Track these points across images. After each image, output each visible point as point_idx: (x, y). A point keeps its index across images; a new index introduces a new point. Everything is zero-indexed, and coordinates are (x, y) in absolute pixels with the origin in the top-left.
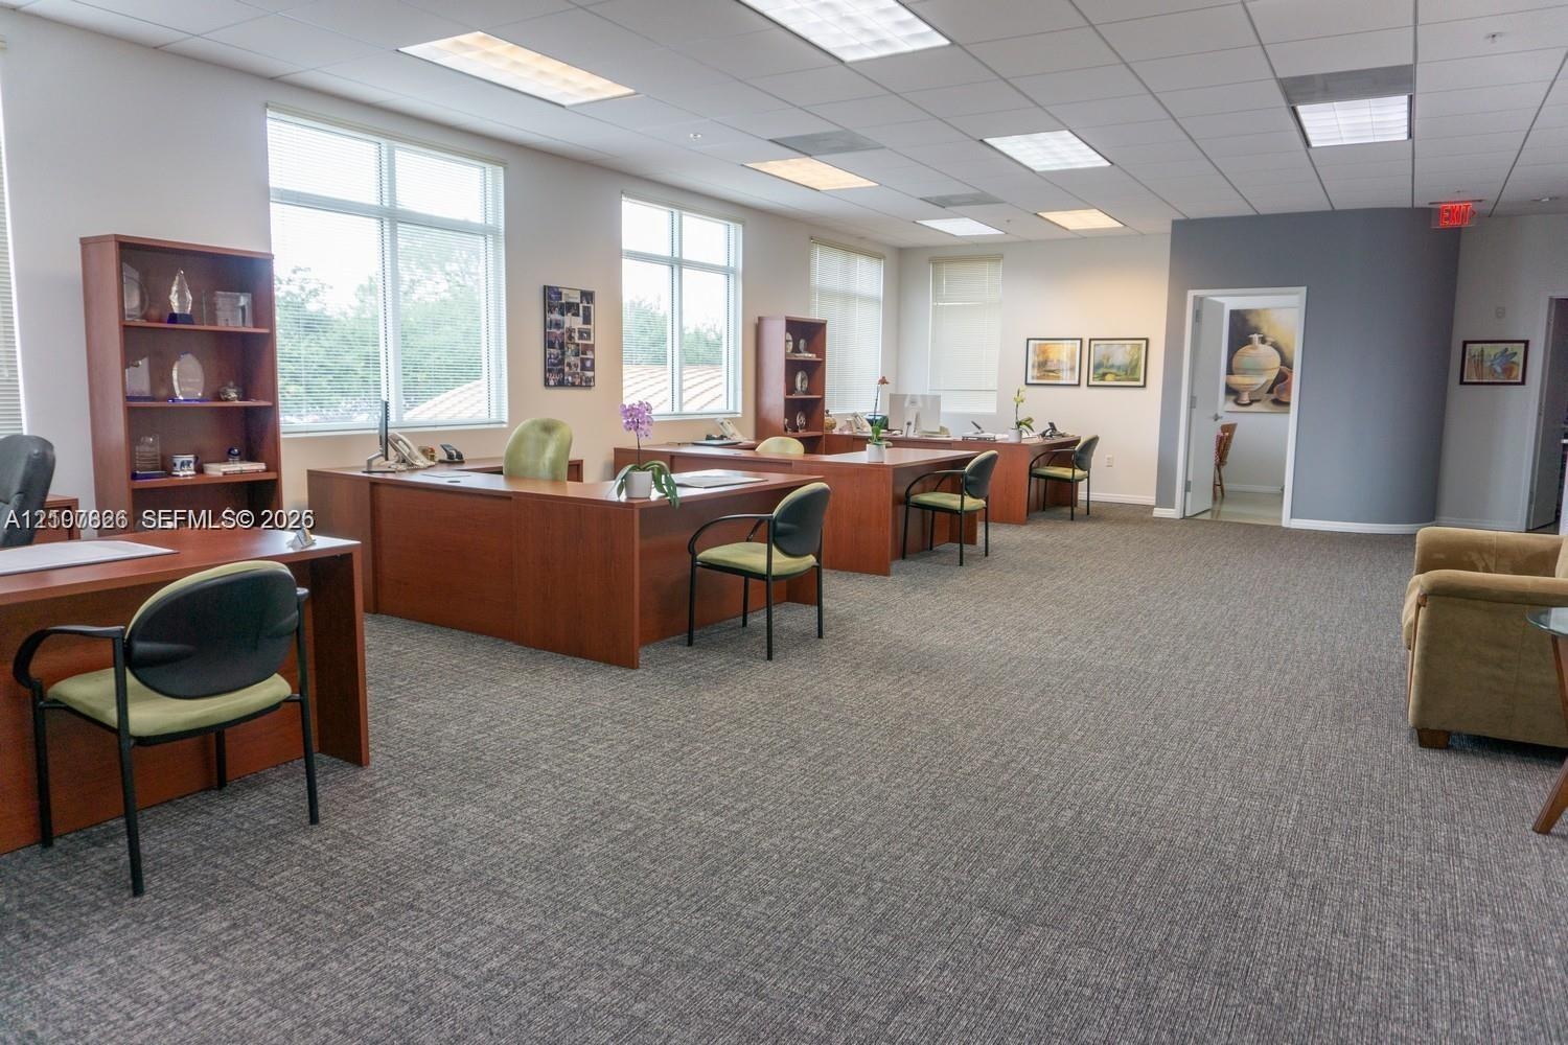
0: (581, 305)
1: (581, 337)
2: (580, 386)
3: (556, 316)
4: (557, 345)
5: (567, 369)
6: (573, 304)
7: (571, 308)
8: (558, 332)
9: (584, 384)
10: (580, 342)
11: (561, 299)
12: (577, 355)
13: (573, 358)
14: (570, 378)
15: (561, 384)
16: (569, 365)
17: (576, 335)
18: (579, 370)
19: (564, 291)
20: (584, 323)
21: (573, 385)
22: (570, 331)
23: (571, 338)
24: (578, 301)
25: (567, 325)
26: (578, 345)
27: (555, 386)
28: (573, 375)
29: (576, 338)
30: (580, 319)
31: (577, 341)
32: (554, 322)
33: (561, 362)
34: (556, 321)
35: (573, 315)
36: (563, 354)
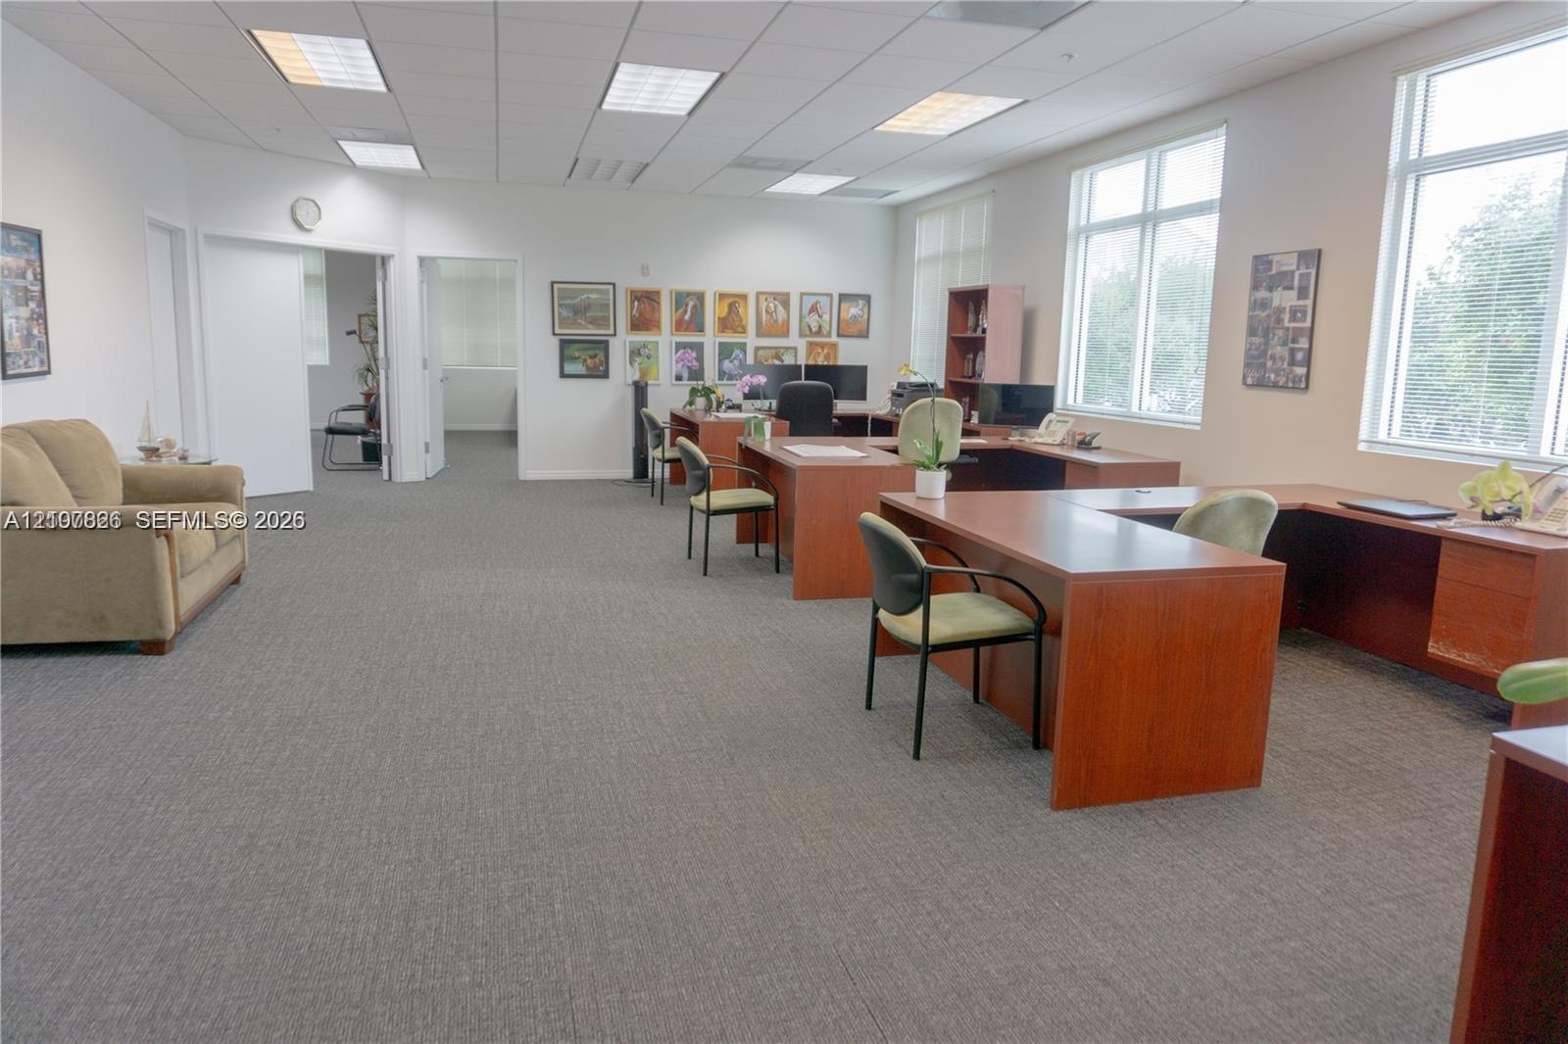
0: (1297, 274)
1: (1293, 318)
2: (1284, 387)
3: (1262, 294)
4: (1260, 332)
5: (1269, 364)
6: (1286, 272)
7: (1283, 280)
8: (1264, 314)
9: (1290, 385)
10: (1292, 325)
11: (1270, 269)
12: (1285, 344)
13: (1279, 348)
14: (1272, 376)
15: (1260, 384)
16: (1273, 357)
17: (1286, 316)
18: (1285, 365)
19: (1276, 258)
20: (1299, 298)
21: (1276, 386)
22: (1280, 310)
23: (1279, 321)
24: (1294, 267)
25: (1275, 303)
26: (1288, 329)
27: (1252, 385)
28: (1277, 372)
29: (1286, 321)
30: (1294, 294)
31: (1287, 324)
32: (1259, 302)
33: (1263, 354)
34: (1263, 299)
35: (1285, 288)
36: (1267, 343)
